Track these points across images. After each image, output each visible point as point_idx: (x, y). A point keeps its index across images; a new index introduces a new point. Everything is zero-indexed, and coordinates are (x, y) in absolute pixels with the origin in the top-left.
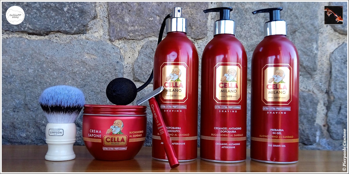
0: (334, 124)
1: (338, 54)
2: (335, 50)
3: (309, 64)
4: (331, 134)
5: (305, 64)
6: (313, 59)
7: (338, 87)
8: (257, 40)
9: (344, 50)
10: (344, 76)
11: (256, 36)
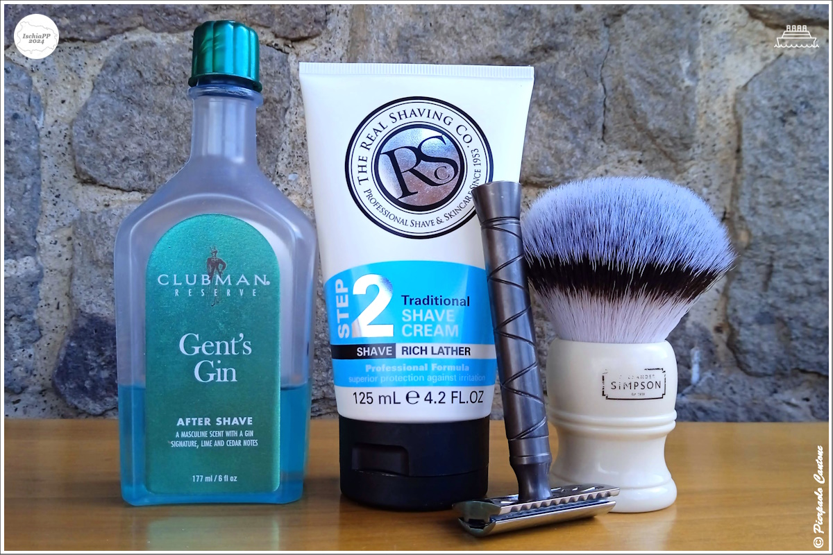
0: (750, 325)
1: (761, 90)
2: (751, 80)
3: (666, 125)
4: (741, 357)
5: (654, 125)
6: (679, 107)
7: (761, 199)
8: (493, 42)
9: (781, 78)
10: (780, 164)
11: (491, 29)
